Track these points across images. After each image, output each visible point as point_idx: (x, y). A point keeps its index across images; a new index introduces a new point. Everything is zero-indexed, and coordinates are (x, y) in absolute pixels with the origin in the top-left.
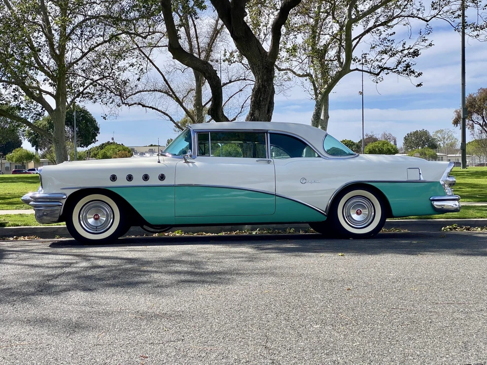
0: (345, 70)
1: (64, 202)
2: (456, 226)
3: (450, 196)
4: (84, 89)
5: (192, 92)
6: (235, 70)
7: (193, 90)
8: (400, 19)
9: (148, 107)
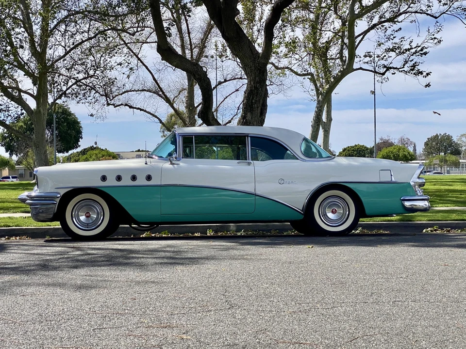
0: (348, 69)
1: (58, 200)
2: (437, 228)
3: (420, 196)
4: (67, 89)
5: (183, 92)
6: (231, 69)
7: (185, 89)
8: (407, 15)
9: (135, 108)
